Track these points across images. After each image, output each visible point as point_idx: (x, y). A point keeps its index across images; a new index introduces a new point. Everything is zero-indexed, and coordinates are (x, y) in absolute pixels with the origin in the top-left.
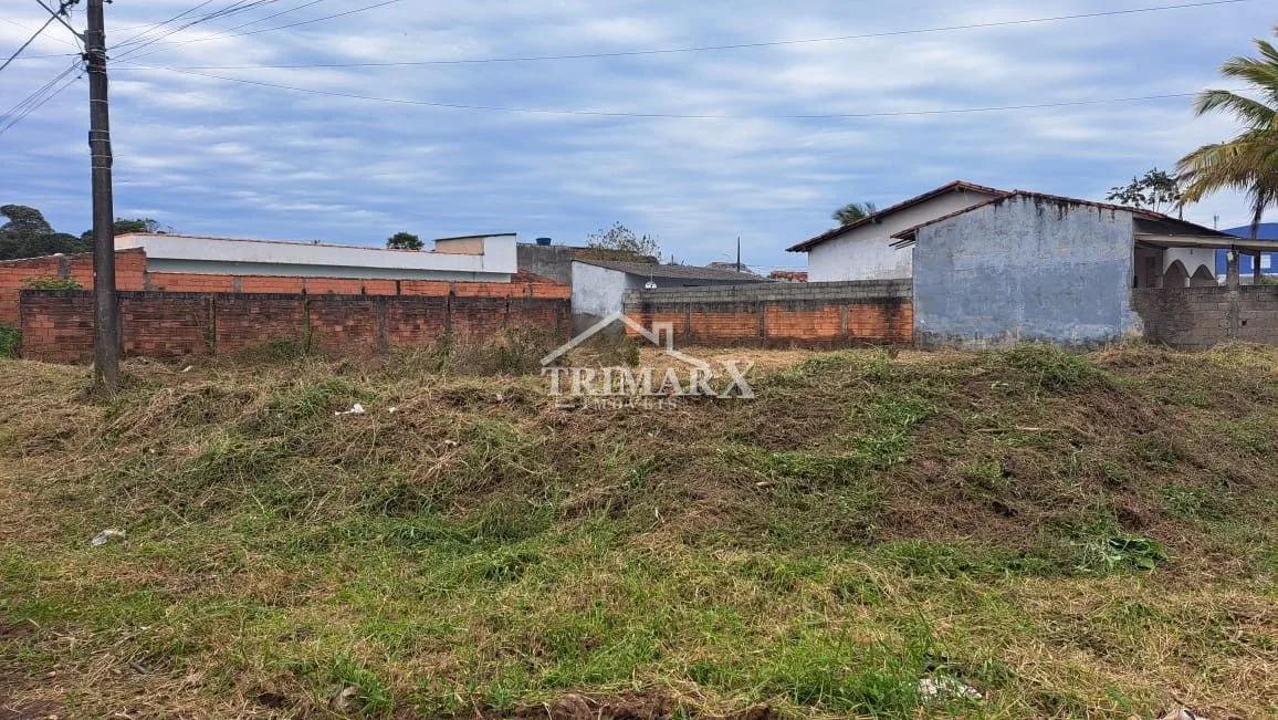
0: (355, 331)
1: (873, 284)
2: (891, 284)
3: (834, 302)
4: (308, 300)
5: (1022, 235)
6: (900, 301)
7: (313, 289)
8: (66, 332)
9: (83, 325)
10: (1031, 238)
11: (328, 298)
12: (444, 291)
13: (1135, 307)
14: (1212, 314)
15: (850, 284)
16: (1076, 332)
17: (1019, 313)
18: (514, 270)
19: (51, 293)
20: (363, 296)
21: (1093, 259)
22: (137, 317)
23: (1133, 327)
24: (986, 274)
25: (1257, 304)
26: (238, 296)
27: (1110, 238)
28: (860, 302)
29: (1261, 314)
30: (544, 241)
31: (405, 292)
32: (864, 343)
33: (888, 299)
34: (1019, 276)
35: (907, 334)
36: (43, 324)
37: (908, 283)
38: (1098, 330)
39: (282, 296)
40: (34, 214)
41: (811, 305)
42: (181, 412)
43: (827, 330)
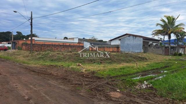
0: (57, 49)
1: (116, 45)
2: (118, 45)
3: (112, 47)
4: (52, 45)
5: (132, 40)
6: (119, 47)
7: (53, 44)
8: (26, 48)
9: (28, 47)
10: (132, 41)
11: (55, 45)
12: (69, 44)
13: (143, 49)
14: (150, 50)
15: (114, 45)
16: (137, 51)
17: (131, 49)
18: (78, 42)
19: (25, 44)
20: (59, 45)
21: (139, 43)
22: (34, 47)
23: (142, 51)
24: (128, 44)
25: (154, 49)
26: (45, 45)
27: (140, 41)
28: (115, 47)
29: (155, 50)
30: (84, 38)
31: (64, 44)
32: (115, 52)
33: (118, 47)
34: (131, 45)
35: (120, 51)
36: (24, 47)
37: (120, 45)
38: (139, 51)
39: (49, 45)
40: (21, 33)
41: (110, 47)
42: (37, 54)
43: (111, 50)
